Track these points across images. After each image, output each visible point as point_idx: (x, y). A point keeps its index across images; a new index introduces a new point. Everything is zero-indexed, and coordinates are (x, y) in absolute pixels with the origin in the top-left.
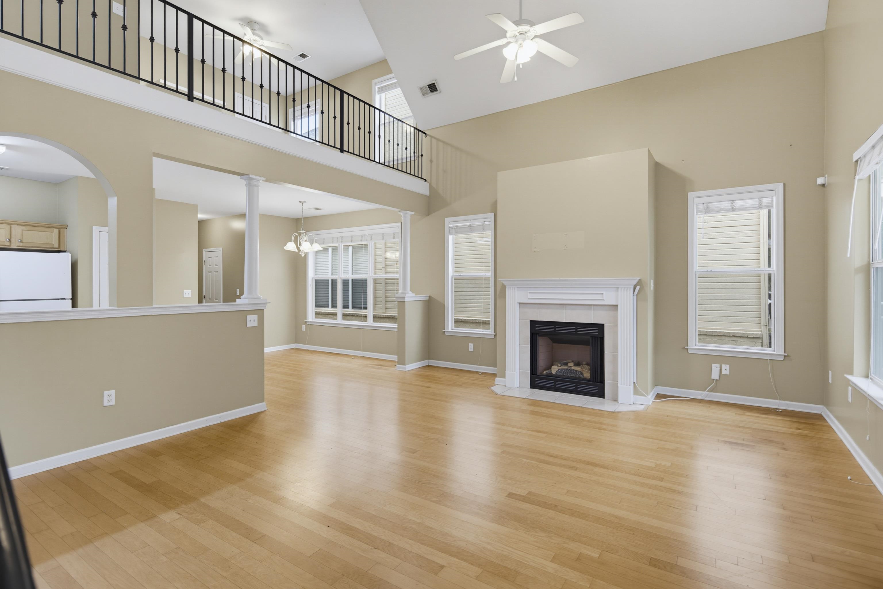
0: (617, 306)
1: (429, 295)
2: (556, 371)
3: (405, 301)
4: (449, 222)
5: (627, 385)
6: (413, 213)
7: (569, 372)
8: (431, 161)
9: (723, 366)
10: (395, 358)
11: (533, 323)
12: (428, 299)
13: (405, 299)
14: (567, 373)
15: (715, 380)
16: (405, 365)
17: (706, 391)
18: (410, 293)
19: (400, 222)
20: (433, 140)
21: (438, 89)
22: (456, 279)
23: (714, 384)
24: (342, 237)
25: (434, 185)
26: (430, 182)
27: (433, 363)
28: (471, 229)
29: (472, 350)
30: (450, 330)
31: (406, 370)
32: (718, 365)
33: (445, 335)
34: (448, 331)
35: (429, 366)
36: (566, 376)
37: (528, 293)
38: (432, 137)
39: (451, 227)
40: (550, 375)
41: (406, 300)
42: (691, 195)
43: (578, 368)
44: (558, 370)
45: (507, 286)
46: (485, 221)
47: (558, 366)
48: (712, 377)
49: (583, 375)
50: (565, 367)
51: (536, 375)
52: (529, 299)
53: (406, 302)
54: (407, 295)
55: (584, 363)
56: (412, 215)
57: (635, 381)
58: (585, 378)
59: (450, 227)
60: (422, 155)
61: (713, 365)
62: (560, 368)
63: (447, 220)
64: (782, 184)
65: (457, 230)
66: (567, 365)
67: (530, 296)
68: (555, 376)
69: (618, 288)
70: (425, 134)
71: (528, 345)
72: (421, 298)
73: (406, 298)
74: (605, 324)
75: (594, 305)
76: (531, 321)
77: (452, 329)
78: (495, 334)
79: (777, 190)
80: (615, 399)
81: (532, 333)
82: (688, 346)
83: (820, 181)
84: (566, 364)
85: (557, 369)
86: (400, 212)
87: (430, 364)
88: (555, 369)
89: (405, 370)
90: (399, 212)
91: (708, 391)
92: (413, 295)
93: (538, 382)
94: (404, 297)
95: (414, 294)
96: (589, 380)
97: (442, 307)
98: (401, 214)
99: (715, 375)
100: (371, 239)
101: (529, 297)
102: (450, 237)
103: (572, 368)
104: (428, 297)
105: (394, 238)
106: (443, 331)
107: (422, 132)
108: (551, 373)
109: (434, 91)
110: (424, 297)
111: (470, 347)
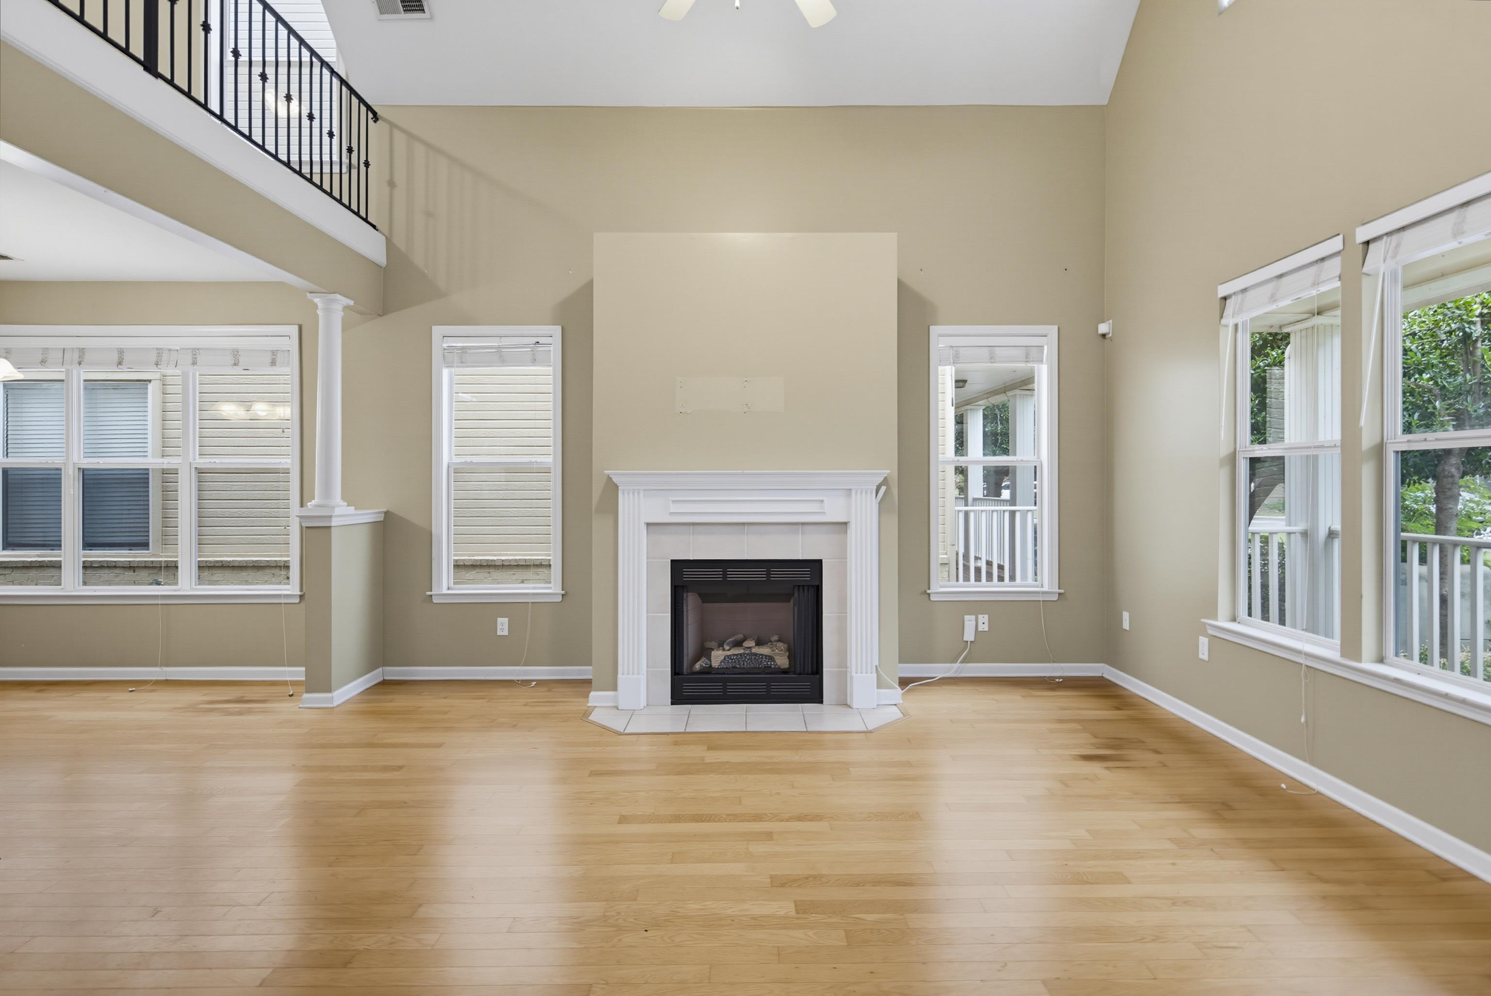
0: (845, 524)
1: (385, 510)
2: (721, 662)
3: (330, 527)
4: (444, 337)
5: (866, 673)
6: (351, 303)
7: (746, 660)
8: (391, 184)
9: (980, 617)
10: (297, 673)
11: (678, 566)
12: (382, 520)
13: (331, 521)
14: (743, 661)
15: (969, 643)
16: (329, 690)
17: (958, 662)
18: (343, 506)
19: (296, 325)
20: (397, 134)
21: (426, 8)
22: (457, 471)
23: (968, 651)
24: (82, 351)
25: (400, 242)
26: (386, 232)
27: (395, 672)
28: (500, 357)
29: (506, 633)
30: (445, 591)
31: (335, 704)
32: (973, 617)
33: (433, 603)
34: (441, 593)
35: (384, 683)
36: (740, 668)
37: (671, 502)
38: (392, 125)
39: (447, 349)
40: (708, 670)
41: (333, 524)
42: (934, 330)
43: (765, 650)
44: (725, 658)
45: (619, 488)
46: (538, 342)
47: (724, 650)
48: (964, 638)
49: (774, 661)
50: (741, 651)
51: (682, 674)
52: (672, 514)
53: (332, 528)
54: (337, 511)
55: (775, 638)
56: (346, 308)
57: (877, 664)
58: (779, 668)
59: (444, 349)
60: (367, 164)
61: (966, 617)
62: (729, 653)
63: (438, 331)
64: (1056, 327)
65: (463, 357)
66: (742, 646)
67: (674, 508)
68: (719, 671)
69: (851, 489)
70: (375, 114)
71: (669, 613)
72: (369, 515)
73: (333, 519)
74: (823, 560)
75: (803, 524)
76: (672, 561)
77: (448, 589)
78: (563, 592)
79: (1049, 336)
80: (844, 703)
81: (675, 587)
82: (931, 588)
83: (1103, 328)
84: (738, 644)
85: (723, 657)
86: (312, 294)
87: (386, 678)
88: (717, 658)
89: (332, 706)
90: (308, 294)
91: (962, 662)
92: (351, 510)
93: (688, 689)
94: (330, 517)
95: (353, 508)
96: (785, 672)
97: (427, 538)
98: (317, 300)
99: (969, 636)
100: (194, 363)
101: (672, 511)
102: (446, 372)
103: (754, 650)
104: (383, 515)
105: (273, 363)
106: (429, 593)
107: (369, 108)
108: (711, 666)
109: (416, 10)
110: (376, 515)
111: (499, 627)
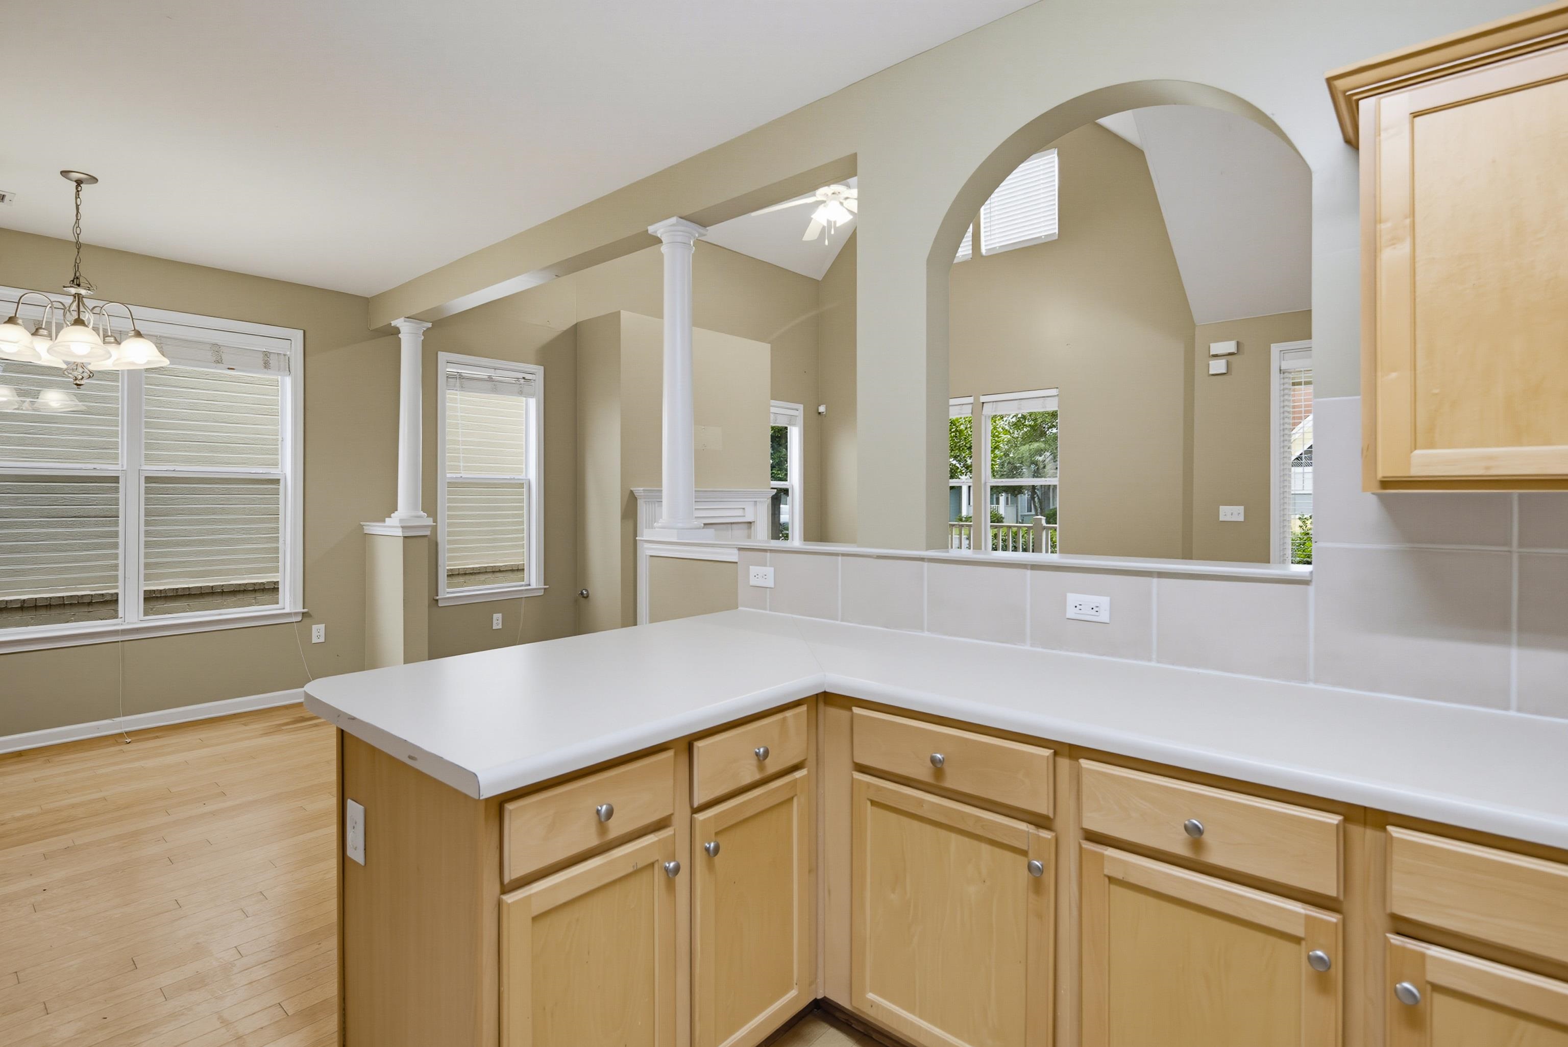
0: (751, 523)
4: (447, 362)
22: (452, 486)
28: (494, 386)
29: (500, 626)
30: (450, 595)
33: (439, 607)
34: (446, 597)
45: (639, 500)
46: (524, 378)
59: (448, 374)
63: (442, 356)
64: (803, 406)
65: (462, 383)
69: (756, 501)
75: (732, 523)
77: (452, 593)
78: (546, 586)
79: (799, 410)
83: (822, 409)
97: (432, 547)
105: (267, 366)
106: (436, 598)
111: (495, 622)
